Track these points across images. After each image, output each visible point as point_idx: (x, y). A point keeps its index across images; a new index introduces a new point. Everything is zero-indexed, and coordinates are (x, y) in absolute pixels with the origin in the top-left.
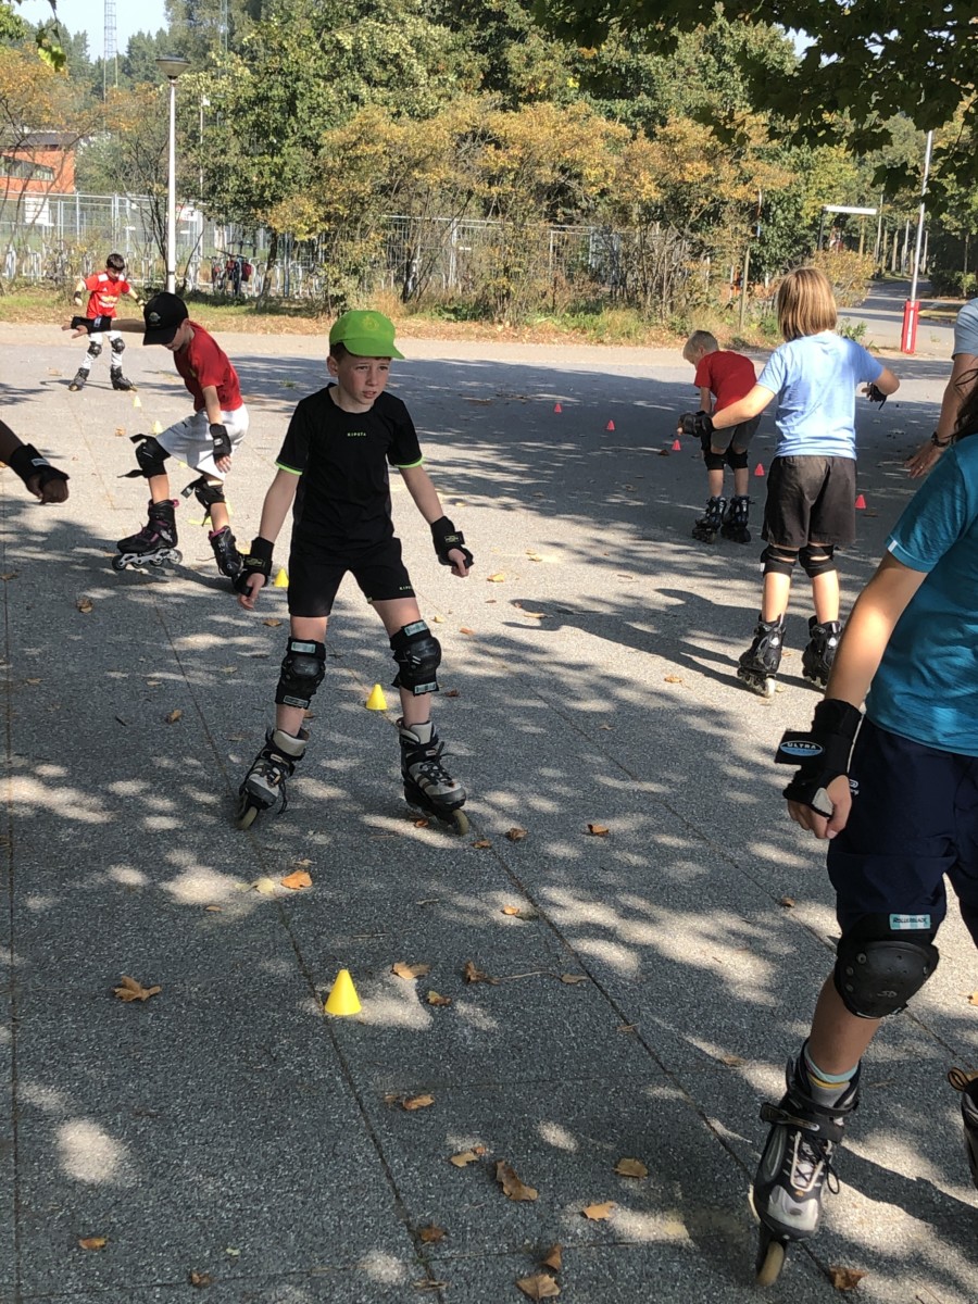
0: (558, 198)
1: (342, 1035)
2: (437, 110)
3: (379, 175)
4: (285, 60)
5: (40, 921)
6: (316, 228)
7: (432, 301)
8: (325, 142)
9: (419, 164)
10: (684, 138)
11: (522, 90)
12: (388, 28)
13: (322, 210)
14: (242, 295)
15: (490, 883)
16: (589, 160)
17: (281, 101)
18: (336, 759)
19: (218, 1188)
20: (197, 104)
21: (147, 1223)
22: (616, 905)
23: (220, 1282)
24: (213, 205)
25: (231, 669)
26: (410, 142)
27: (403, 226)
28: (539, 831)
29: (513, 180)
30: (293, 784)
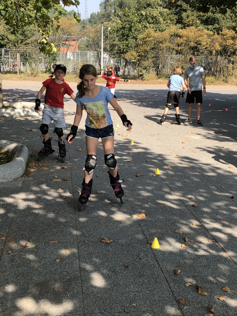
0: (195, 49)
1: (156, 253)
2: (165, 29)
3: (151, 45)
4: (129, 18)
6: (136, 58)
7: (164, 75)
8: (139, 38)
9: (161, 42)
10: (227, 34)
11: (186, 23)
12: (154, 10)
13: (138, 54)
14: (118, 75)
15: (189, 217)
16: (203, 40)
17: (128, 28)
18: (149, 186)
19: (129, 289)
20: (108, 29)
21: (113, 297)
22: (221, 223)
23: (132, 312)
24: (112, 53)
25: (122, 164)
26: (159, 37)
27: (157, 57)
28: (200, 205)
29: (184, 46)
30: (139, 192)
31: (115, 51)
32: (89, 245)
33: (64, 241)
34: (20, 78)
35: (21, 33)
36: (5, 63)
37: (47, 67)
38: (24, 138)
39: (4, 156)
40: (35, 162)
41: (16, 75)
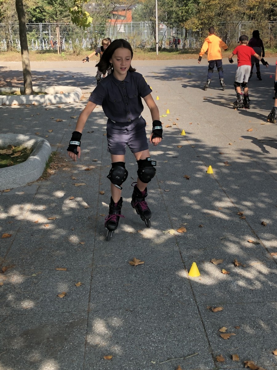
0: (271, 13)
3: (217, 10)
6: (198, 27)
9: (228, 6)
13: (200, 22)
15: (244, 231)
19: (150, 338)
24: (169, 22)
25: (166, 161)
27: (224, 25)
28: (261, 214)
29: (257, 9)
30: (183, 198)
37: (92, 43)
38: (51, 131)
39: (21, 154)
40: (58, 161)
41: (55, 55)
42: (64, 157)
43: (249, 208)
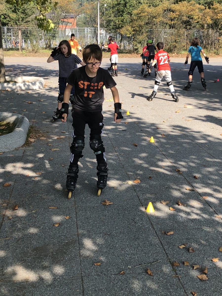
0: (187, 24)
2: (159, 5)
3: (146, 20)
5: (80, 190)
6: (131, 33)
8: (133, 13)
9: (154, 17)
10: (217, 8)
13: (133, 29)
15: (182, 182)
16: (195, 14)
17: (123, 4)
19: (125, 252)
20: (104, 6)
21: (110, 260)
23: (127, 274)
24: (108, 29)
25: (118, 134)
26: (153, 12)
27: (151, 32)
28: (193, 170)
29: (177, 20)
30: (134, 159)
31: (111, 27)
32: (86, 210)
33: (62, 206)
34: (22, 55)
35: (22, 11)
36: (8, 41)
37: (47, 43)
38: (25, 110)
39: (5, 127)
40: (35, 132)
41: (18, 52)
42: (39, 129)
43: (184, 167)
